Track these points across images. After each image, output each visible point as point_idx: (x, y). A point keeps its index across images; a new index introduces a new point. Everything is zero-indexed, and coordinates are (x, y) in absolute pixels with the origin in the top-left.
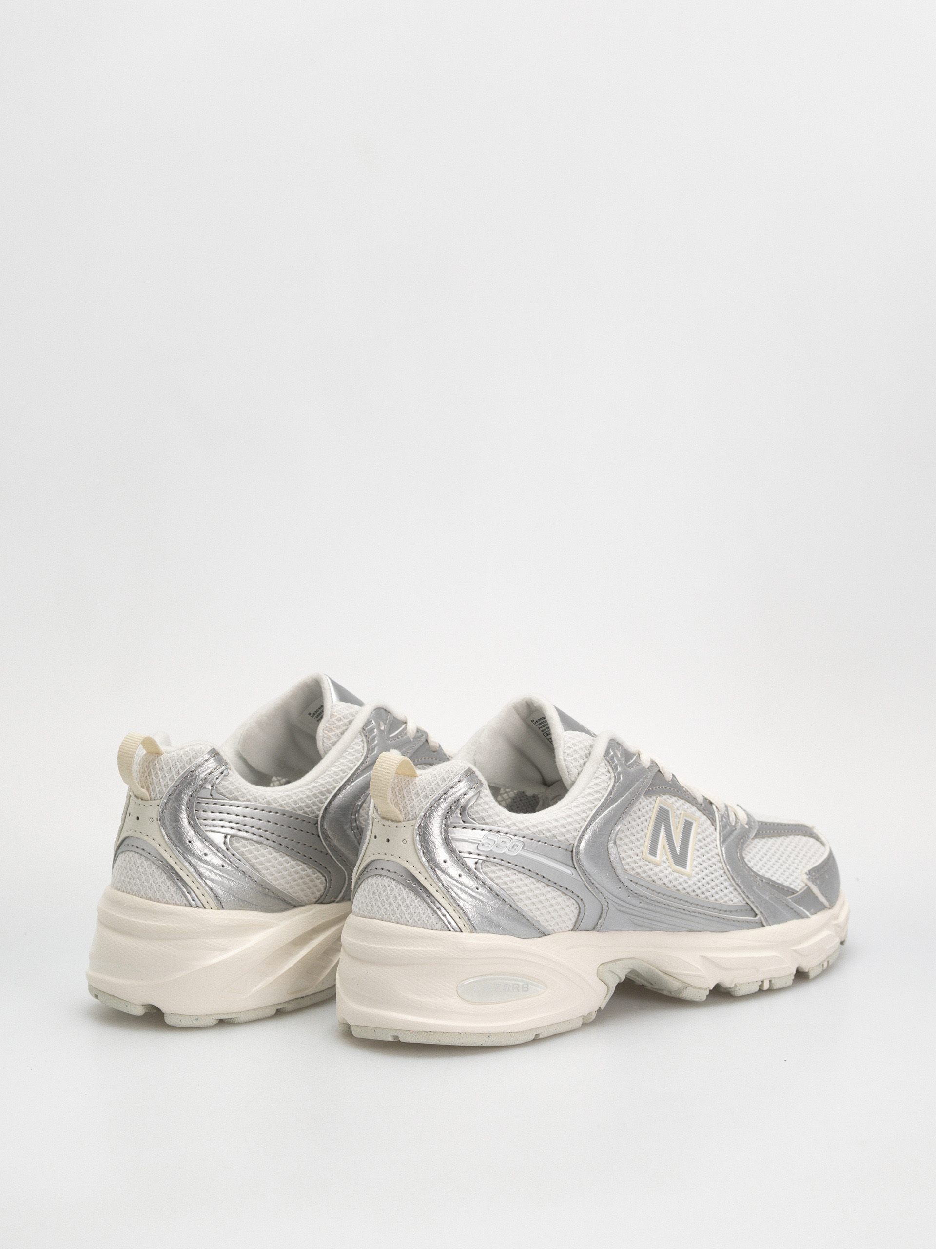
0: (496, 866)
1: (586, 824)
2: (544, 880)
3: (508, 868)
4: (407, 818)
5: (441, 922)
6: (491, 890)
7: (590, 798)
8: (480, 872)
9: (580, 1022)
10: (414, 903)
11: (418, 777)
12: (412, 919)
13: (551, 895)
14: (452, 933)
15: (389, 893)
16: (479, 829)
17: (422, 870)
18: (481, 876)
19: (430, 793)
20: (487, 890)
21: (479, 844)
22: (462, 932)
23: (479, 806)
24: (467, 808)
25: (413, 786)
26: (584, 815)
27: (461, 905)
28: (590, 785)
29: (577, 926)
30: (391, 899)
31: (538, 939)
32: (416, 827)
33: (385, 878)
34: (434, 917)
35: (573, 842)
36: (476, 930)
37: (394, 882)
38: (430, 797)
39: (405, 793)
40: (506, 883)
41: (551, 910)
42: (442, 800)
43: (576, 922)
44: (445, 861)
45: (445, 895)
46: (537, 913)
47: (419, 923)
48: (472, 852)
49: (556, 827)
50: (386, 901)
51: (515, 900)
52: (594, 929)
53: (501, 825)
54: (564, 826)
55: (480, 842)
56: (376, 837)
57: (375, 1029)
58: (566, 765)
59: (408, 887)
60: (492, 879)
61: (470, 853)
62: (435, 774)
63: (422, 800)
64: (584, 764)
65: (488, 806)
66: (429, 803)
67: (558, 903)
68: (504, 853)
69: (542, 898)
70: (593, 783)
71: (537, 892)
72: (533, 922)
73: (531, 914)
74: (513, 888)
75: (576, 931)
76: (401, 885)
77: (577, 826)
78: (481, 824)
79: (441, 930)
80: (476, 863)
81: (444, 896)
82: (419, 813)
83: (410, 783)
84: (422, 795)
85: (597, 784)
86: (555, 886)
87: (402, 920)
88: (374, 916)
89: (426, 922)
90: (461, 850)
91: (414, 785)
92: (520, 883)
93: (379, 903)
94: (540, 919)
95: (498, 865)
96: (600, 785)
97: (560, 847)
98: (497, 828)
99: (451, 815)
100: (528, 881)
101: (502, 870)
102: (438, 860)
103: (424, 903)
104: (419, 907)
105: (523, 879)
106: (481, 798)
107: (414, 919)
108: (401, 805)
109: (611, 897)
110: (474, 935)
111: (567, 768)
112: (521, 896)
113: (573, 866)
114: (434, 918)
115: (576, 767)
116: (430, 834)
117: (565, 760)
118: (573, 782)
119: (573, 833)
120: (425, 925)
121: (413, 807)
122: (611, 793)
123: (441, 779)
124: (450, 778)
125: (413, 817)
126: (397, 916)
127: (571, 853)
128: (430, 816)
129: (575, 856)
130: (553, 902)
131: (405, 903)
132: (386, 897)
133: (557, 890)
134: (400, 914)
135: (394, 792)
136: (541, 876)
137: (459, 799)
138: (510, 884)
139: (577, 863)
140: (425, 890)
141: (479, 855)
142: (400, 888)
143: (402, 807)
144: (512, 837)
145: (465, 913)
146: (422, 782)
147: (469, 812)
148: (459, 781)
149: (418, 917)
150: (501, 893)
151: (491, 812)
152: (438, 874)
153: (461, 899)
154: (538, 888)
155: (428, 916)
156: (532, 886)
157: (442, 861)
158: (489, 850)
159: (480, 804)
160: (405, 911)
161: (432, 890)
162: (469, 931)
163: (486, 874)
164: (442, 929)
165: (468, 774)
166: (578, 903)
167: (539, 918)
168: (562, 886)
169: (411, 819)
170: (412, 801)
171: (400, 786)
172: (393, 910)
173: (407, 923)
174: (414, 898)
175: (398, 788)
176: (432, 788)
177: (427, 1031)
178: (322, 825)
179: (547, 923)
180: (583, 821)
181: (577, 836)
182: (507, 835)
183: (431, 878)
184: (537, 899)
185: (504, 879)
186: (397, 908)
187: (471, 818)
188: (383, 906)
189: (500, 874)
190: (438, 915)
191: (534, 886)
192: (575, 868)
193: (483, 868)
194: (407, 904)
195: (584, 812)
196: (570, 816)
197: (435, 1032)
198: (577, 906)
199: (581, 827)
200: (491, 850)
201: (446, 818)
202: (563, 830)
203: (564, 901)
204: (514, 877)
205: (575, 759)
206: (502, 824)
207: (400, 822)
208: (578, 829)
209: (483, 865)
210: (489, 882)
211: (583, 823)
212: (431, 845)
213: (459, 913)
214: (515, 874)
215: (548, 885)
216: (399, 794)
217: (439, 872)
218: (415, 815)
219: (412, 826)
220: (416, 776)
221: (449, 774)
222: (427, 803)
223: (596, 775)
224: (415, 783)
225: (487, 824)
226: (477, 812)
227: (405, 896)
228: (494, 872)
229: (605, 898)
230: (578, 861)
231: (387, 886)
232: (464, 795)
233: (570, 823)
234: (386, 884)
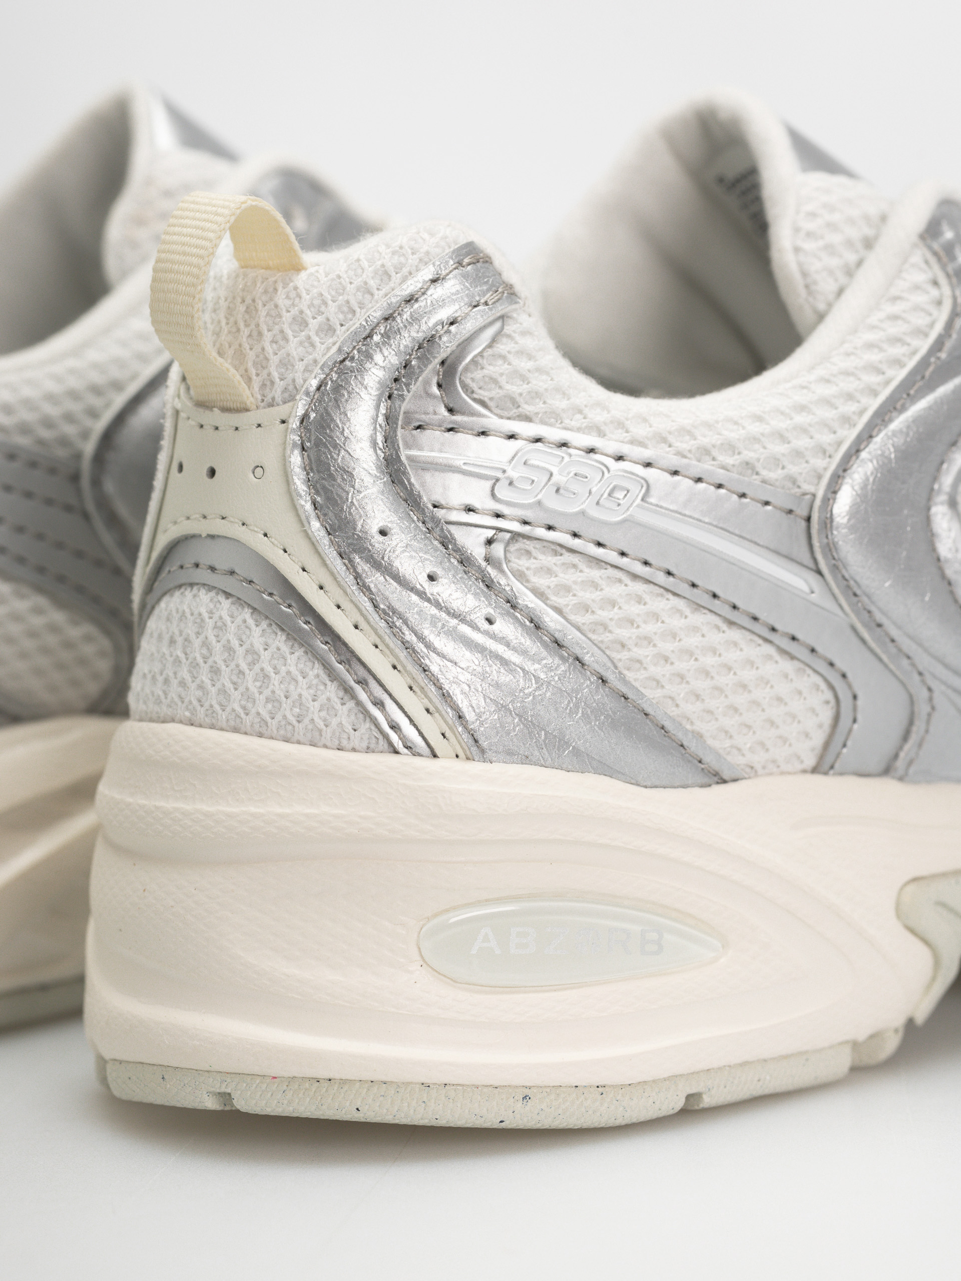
0: (556, 553)
1: (853, 434)
2: (716, 604)
3: (599, 562)
4: (268, 399)
5: (368, 724)
6: (538, 627)
7: (874, 357)
8: (502, 571)
9: (842, 1063)
10: (285, 665)
11: (305, 269)
12: (279, 717)
13: (738, 653)
14: (406, 760)
15: (212, 639)
16: (498, 434)
17: (312, 563)
18: (503, 582)
19: (341, 316)
20: (522, 625)
21: (498, 480)
22: (435, 756)
23: (500, 362)
24: (461, 368)
25: (288, 297)
26: (851, 408)
27: (434, 669)
28: (873, 319)
29: (829, 759)
30: (218, 658)
31: (697, 791)
32: (294, 423)
33: (203, 592)
34: (345, 707)
35: (811, 488)
36: (483, 751)
37: (226, 604)
38: (340, 331)
39: (262, 319)
40: (586, 608)
41: (740, 700)
42: (376, 338)
43: (827, 745)
44: (383, 533)
45: (380, 637)
46: (691, 708)
47: (300, 727)
48: (476, 504)
49: (755, 440)
50: (202, 664)
51: (620, 665)
52: (887, 771)
53: (573, 423)
54: (781, 437)
55: (499, 475)
56: (181, 468)
57: (165, 1071)
58: (800, 265)
59: (267, 617)
60: (540, 594)
61: (469, 509)
62: (358, 260)
63: (316, 339)
64: (860, 263)
65: (530, 365)
66: (334, 349)
67: (764, 682)
68: (583, 513)
69: (709, 661)
70: (881, 315)
71: (693, 641)
72: (680, 735)
73: (673, 711)
74: (612, 625)
75: (826, 773)
76: (246, 610)
77: (826, 438)
78: (509, 418)
79: (368, 750)
80: (489, 542)
81: (378, 642)
82: (305, 381)
83: (280, 289)
84: (313, 324)
85: (895, 318)
86: (756, 627)
87: (247, 720)
88: (169, 712)
89: (321, 725)
90: (438, 497)
91: (293, 294)
92: (634, 609)
93: (184, 673)
94: (704, 727)
95: (564, 551)
96: (904, 320)
97: (767, 503)
98: (555, 434)
99: (408, 385)
100: (663, 604)
101: (574, 566)
102: (359, 527)
103: (317, 665)
104: (300, 678)
105: (647, 598)
106: (509, 336)
107: (285, 717)
108: (251, 355)
109: (940, 670)
110: (477, 767)
111: (805, 274)
112: (638, 652)
113: (812, 565)
114: (345, 714)
115: (831, 272)
116: (335, 446)
117: (797, 250)
118: (821, 317)
119: (813, 461)
120: (317, 734)
121: (286, 364)
122: (939, 344)
123: (376, 272)
124: (405, 271)
125: (286, 395)
126: (234, 710)
127: (803, 524)
128: (337, 388)
129: (819, 531)
130: (747, 675)
131: (257, 668)
132: (205, 651)
133: (760, 641)
134: (243, 703)
135: (232, 320)
136: (707, 591)
137: (433, 336)
138: (600, 612)
139: (825, 556)
140: (323, 626)
141: (498, 516)
142: (245, 621)
143: (255, 364)
144: (610, 462)
145: (446, 696)
146: (316, 283)
147: (468, 381)
148: (434, 281)
149: (297, 710)
150: (572, 636)
151: (539, 383)
152: (359, 570)
153: (435, 650)
154: (696, 629)
155: (328, 707)
156: (676, 623)
157: (374, 530)
158: (532, 501)
159: (503, 358)
160: (256, 691)
161: (340, 623)
162: (461, 754)
163: (520, 576)
164: (372, 746)
165: (466, 260)
166: (831, 687)
167: (701, 726)
168: (777, 626)
169: (279, 399)
170: (282, 343)
171: (248, 300)
172: (223, 691)
173: (263, 730)
174: (285, 649)
175: (242, 308)
176: (348, 302)
177: (319, 1076)
178: (96, 482)
179: (727, 743)
180: (847, 426)
181: (825, 469)
182: (592, 455)
183: (340, 586)
184: (692, 662)
185: (581, 594)
186: (234, 683)
187: (475, 400)
188: (194, 678)
189: (569, 577)
190: (359, 703)
191: (683, 620)
192: (819, 572)
193: (513, 559)
194: (262, 670)
195: (850, 397)
196: (802, 408)
197: (343, 1082)
198: (829, 695)
199: (839, 444)
200: (539, 503)
201: (390, 397)
202: (779, 449)
203: (786, 676)
204: (615, 591)
205: (830, 249)
206: (577, 421)
207: (247, 410)
208: (830, 450)
209: (513, 548)
210: (528, 599)
211: (845, 433)
212: (339, 480)
213: (427, 696)
214: (620, 581)
215: (731, 623)
216: (247, 325)
217: (363, 566)
218: (291, 387)
219: (283, 422)
220: (298, 268)
221: (402, 259)
222: (328, 349)
223: (894, 291)
224: (296, 288)
225: (528, 419)
226: (495, 381)
227: (258, 644)
228: (549, 571)
229: (920, 674)
230: (830, 549)
231: (206, 615)
232: (452, 324)
233: (803, 430)
234: (203, 610)
